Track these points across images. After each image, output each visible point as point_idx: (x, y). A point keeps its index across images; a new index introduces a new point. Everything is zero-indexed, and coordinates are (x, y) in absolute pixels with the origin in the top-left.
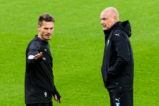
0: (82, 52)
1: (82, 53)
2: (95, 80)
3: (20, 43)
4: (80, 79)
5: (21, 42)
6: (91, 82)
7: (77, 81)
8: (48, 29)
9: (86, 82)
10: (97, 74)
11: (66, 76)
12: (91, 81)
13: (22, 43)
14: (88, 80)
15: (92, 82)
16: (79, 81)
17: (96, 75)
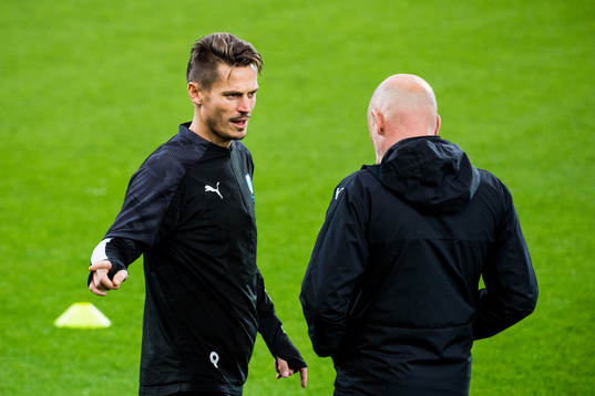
2: (536, 368)
6: (519, 377)
8: (239, 95)
10: (542, 343)
12: (519, 373)
14: (503, 367)
15: (523, 376)
17: (539, 347)
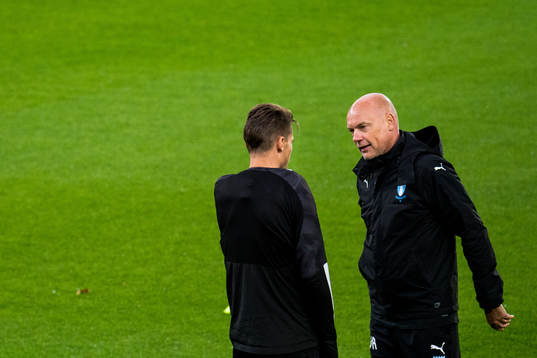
0: (524, 253)
1: (523, 257)
3: (341, 227)
4: (515, 333)
5: (345, 224)
7: (507, 339)
9: (533, 343)
11: (473, 325)
13: (347, 229)
16: (513, 340)
